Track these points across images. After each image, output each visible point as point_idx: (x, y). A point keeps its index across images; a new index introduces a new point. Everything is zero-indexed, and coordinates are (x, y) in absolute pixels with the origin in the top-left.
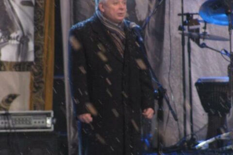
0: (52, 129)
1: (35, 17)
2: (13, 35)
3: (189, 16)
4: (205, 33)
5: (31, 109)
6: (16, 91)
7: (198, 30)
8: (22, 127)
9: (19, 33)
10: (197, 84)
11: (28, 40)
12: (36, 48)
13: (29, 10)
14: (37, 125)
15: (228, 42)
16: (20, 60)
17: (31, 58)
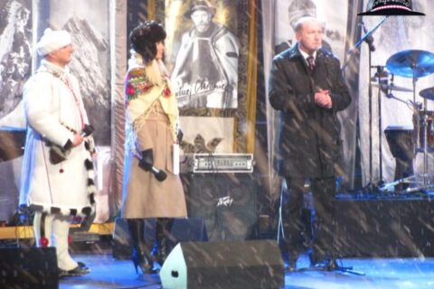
0: (252, 171)
1: (239, 69)
2: (219, 84)
3: (379, 68)
4: (392, 84)
5: (234, 152)
6: (220, 135)
7: (386, 82)
8: (223, 168)
9: (225, 82)
10: (386, 131)
11: (232, 89)
12: (240, 96)
13: (234, 61)
14: (238, 166)
15: (412, 94)
16: (225, 107)
17: (235, 105)
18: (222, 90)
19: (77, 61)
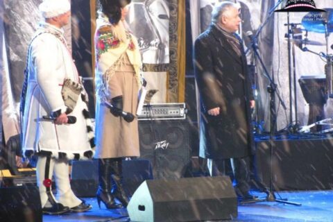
0: (185, 118)
2: (153, 42)
3: (294, 26)
4: (306, 40)
5: (167, 102)
10: (300, 80)
12: (171, 53)
13: (165, 22)
14: (173, 114)
15: (325, 47)
16: (158, 63)
17: (167, 61)
18: (155, 48)
19: (28, 25)
